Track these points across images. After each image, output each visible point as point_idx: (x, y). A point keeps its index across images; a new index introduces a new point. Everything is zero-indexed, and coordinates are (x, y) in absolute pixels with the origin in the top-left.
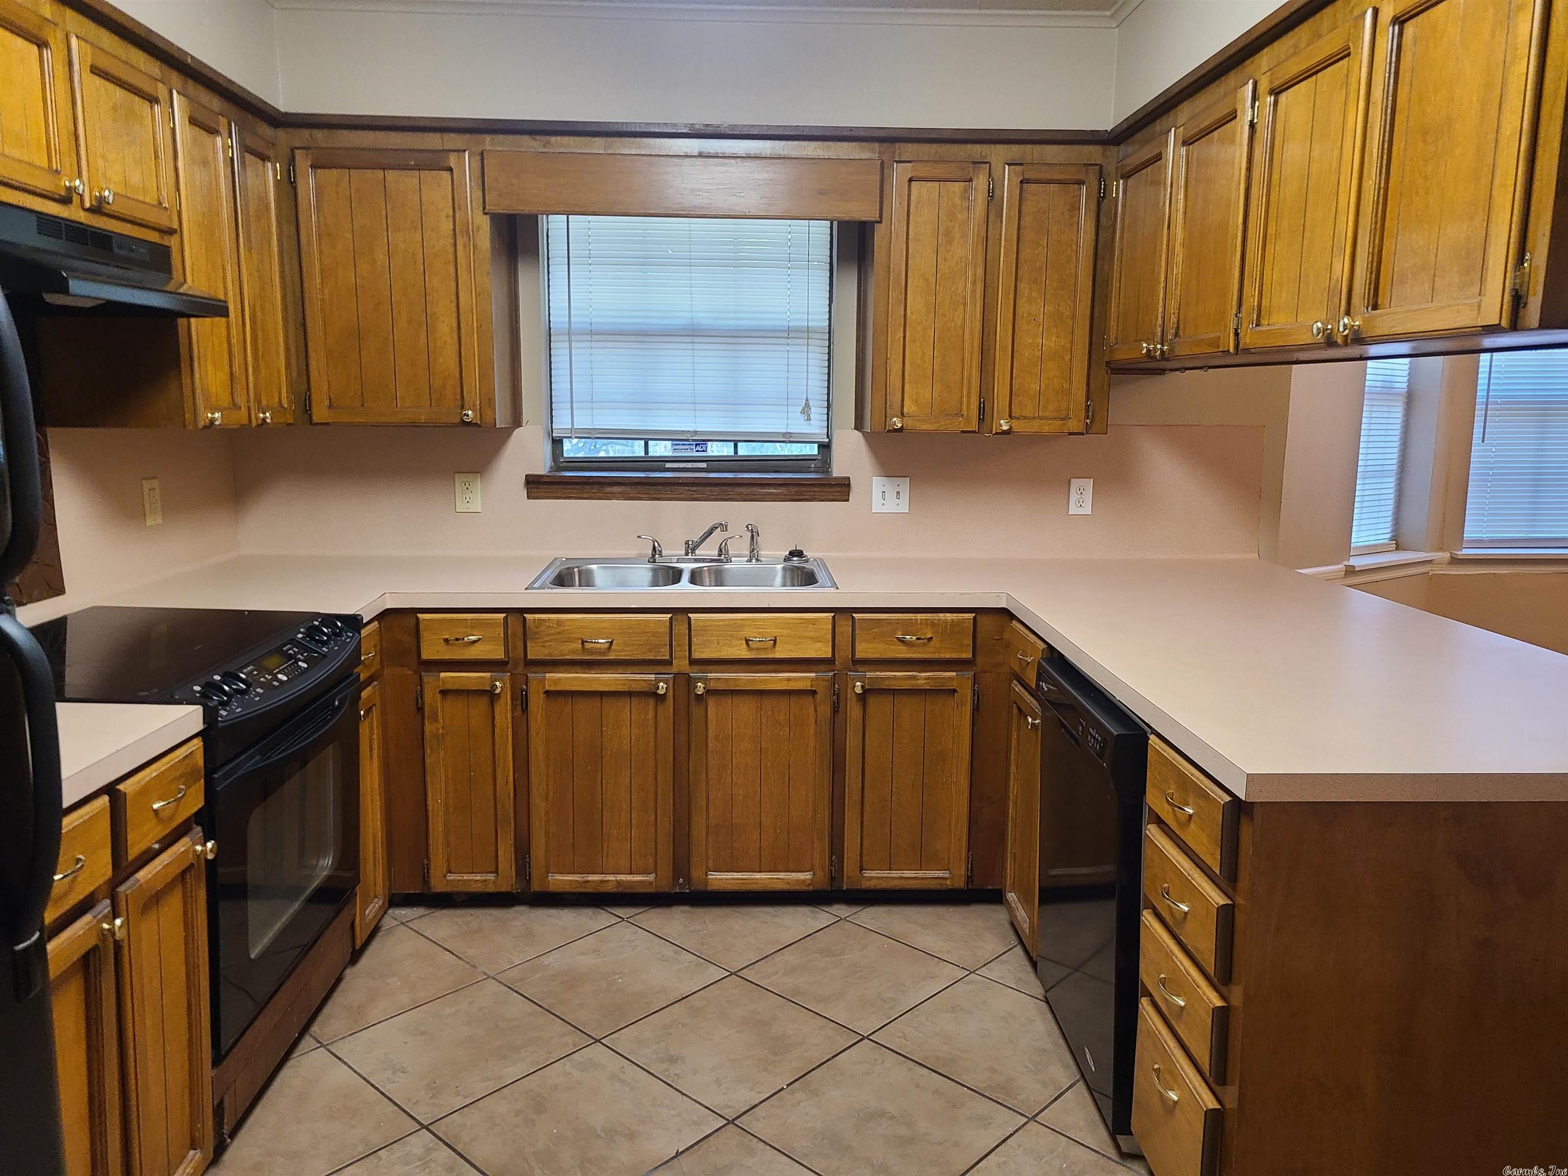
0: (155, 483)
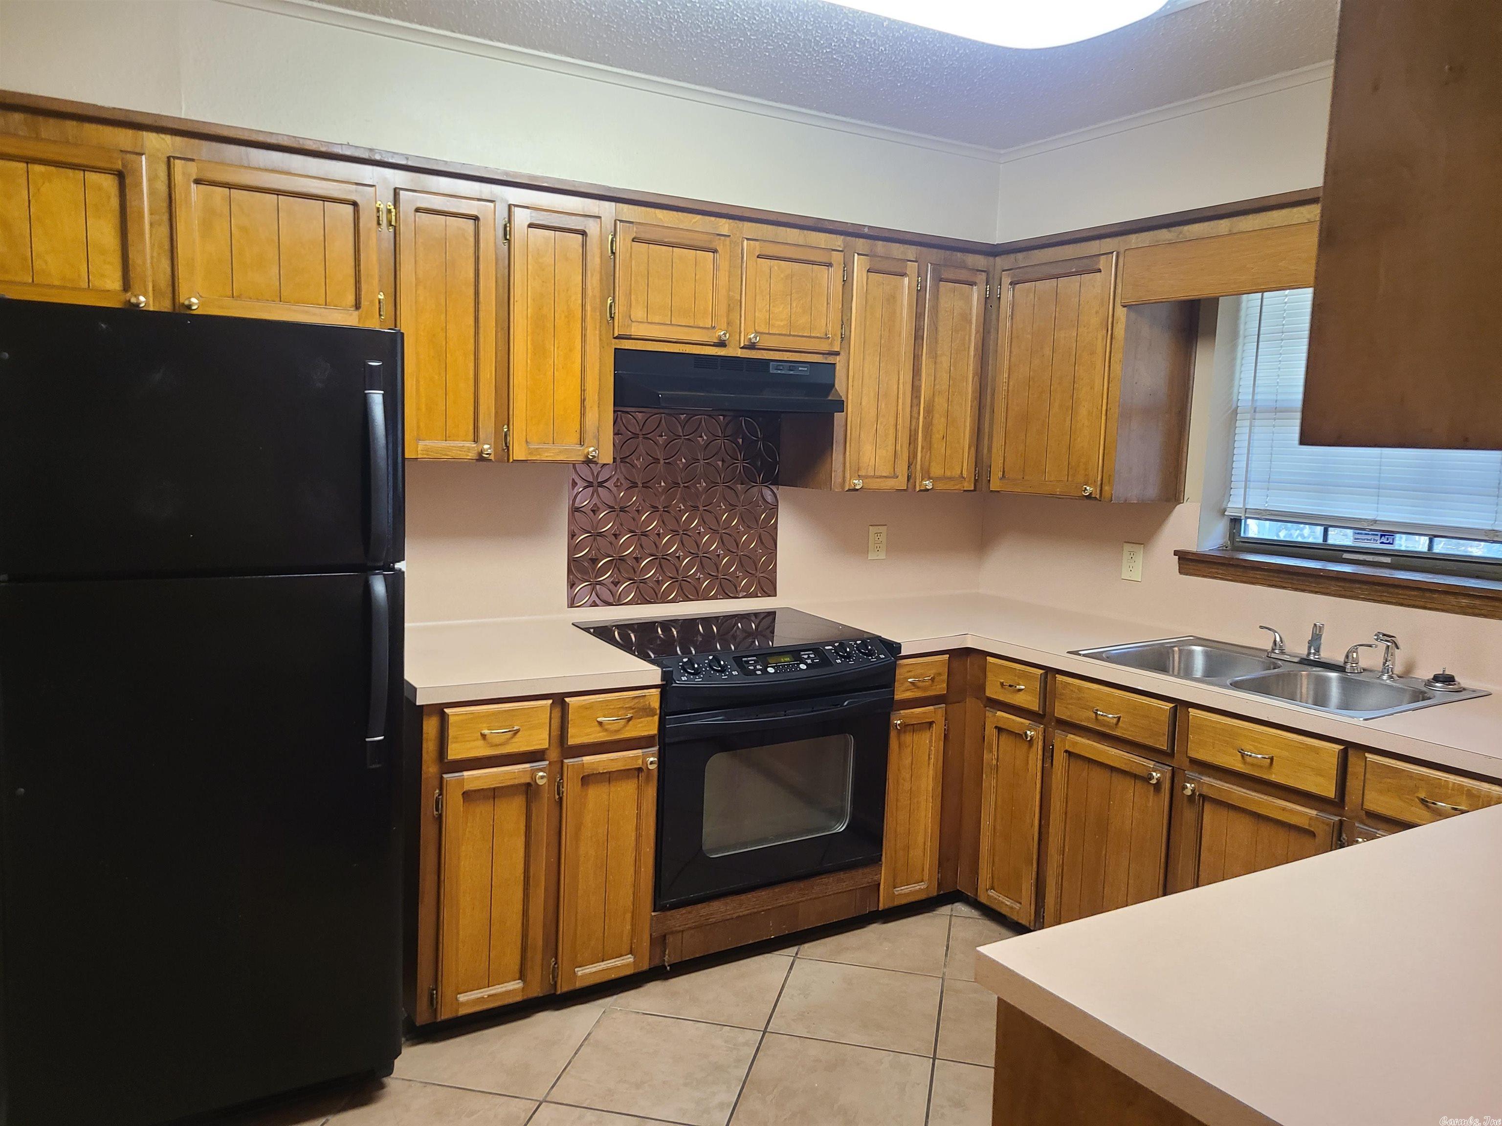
0: (883, 529)
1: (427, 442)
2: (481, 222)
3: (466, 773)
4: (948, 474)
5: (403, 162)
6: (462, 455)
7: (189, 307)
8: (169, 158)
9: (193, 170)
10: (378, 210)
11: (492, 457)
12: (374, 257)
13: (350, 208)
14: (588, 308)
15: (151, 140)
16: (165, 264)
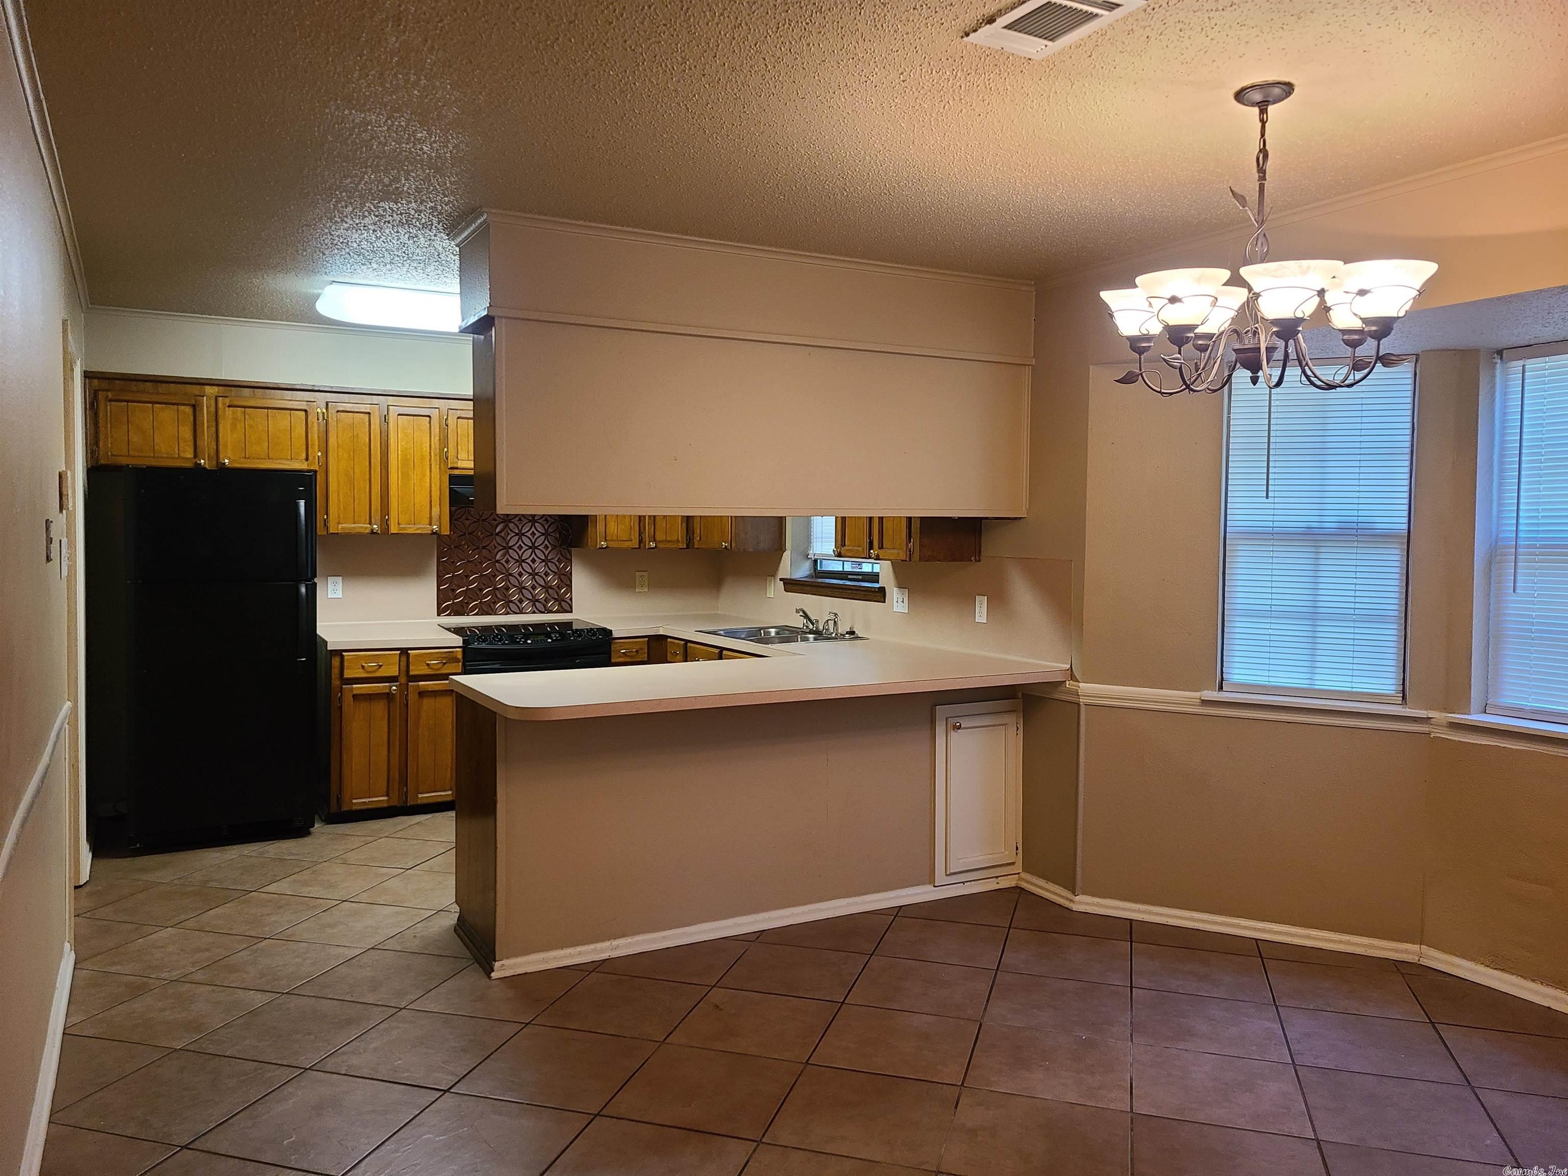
1: (344, 525)
2: (371, 415)
3: (355, 686)
4: (669, 538)
5: (330, 390)
6: (362, 531)
7: (224, 463)
8: (216, 397)
9: (227, 401)
10: (318, 413)
11: (379, 532)
12: (316, 436)
13: (303, 413)
14: (432, 454)
15: (209, 390)
16: (214, 444)
